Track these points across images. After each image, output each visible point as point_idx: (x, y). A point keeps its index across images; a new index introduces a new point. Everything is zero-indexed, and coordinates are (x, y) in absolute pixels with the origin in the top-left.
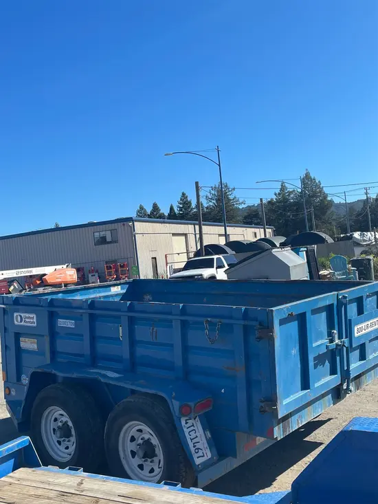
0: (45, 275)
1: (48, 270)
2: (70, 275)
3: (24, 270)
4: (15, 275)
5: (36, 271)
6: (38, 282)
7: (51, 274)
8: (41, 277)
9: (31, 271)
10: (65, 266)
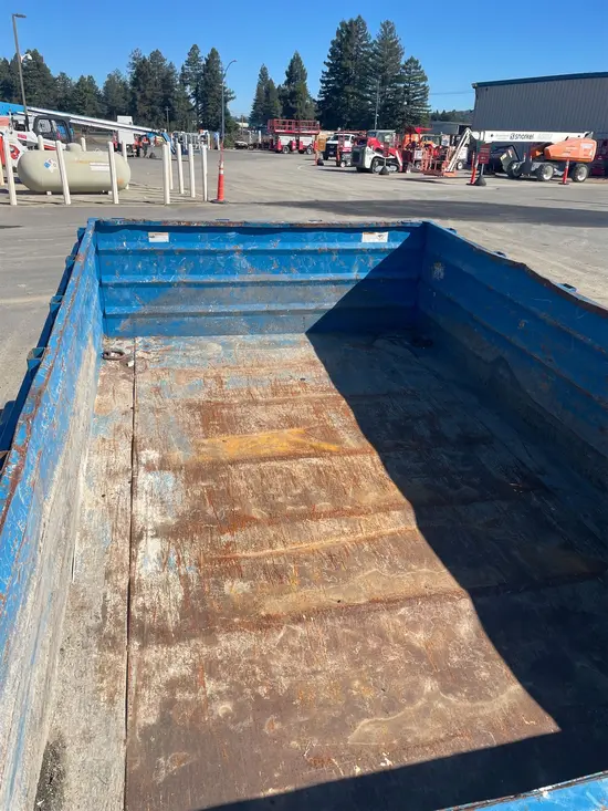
0: (549, 144)
1: (556, 138)
2: (585, 150)
3: (521, 133)
4: (508, 140)
5: (538, 137)
6: (538, 154)
7: (560, 144)
8: (543, 146)
9: (531, 137)
10: (583, 135)
